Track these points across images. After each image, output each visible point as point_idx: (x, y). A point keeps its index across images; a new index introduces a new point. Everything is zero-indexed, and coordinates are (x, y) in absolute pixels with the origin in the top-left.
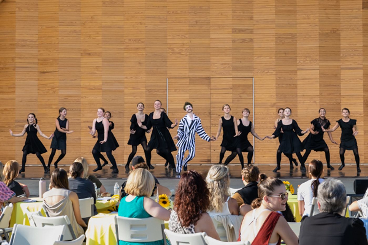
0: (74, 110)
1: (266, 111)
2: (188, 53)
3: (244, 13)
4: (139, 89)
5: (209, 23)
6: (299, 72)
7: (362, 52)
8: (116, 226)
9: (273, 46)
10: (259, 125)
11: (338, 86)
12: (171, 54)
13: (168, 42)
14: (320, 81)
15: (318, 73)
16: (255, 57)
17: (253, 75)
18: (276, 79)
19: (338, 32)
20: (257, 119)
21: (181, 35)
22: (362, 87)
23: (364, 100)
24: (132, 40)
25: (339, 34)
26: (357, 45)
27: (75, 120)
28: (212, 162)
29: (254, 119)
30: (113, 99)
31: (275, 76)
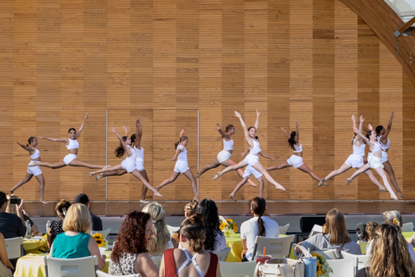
0: (6, 142)
1: (211, 145)
2: (129, 83)
3: (188, 41)
4: (77, 121)
5: (152, 51)
6: (246, 104)
7: (312, 83)
8: (46, 267)
9: (219, 76)
10: (203, 160)
11: (287, 119)
12: (111, 83)
13: (108, 71)
14: (268, 114)
15: (267, 105)
16: (200, 87)
17: (198, 107)
18: (223, 111)
19: (287, 62)
20: (201, 154)
21: (121, 64)
22: (312, 120)
23: (314, 134)
24: (69, 69)
25: (288, 65)
26: (307, 76)
27: (6, 153)
28: (154, 199)
29: (199, 154)
30: (48, 132)
31: (221, 108)
